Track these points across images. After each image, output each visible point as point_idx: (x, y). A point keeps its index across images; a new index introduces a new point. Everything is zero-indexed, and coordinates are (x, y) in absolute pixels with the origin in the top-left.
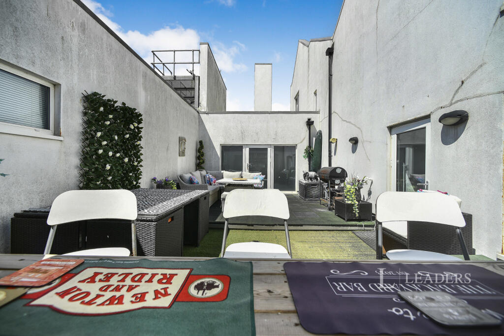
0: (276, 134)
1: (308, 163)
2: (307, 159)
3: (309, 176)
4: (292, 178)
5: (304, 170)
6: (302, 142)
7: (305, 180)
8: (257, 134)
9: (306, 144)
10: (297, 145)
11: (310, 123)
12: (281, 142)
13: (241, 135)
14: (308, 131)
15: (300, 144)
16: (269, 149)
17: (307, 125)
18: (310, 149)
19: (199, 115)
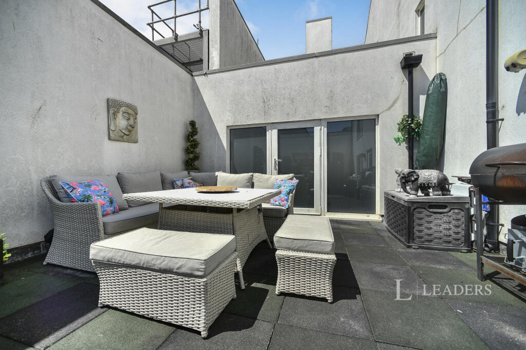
0: (331, 97)
1: (406, 152)
2: (404, 145)
3: (420, 181)
4: (367, 186)
5: (400, 170)
6: (389, 109)
7: (405, 191)
8: (292, 100)
9: (401, 111)
10: (378, 115)
11: (411, 63)
12: (341, 113)
13: (262, 105)
14: (407, 82)
15: (387, 113)
16: (317, 130)
17: (403, 68)
18: (412, 120)
19: (194, 80)
